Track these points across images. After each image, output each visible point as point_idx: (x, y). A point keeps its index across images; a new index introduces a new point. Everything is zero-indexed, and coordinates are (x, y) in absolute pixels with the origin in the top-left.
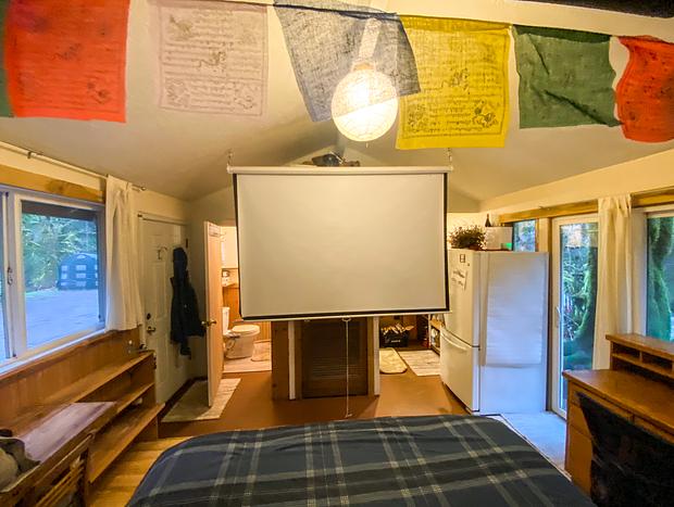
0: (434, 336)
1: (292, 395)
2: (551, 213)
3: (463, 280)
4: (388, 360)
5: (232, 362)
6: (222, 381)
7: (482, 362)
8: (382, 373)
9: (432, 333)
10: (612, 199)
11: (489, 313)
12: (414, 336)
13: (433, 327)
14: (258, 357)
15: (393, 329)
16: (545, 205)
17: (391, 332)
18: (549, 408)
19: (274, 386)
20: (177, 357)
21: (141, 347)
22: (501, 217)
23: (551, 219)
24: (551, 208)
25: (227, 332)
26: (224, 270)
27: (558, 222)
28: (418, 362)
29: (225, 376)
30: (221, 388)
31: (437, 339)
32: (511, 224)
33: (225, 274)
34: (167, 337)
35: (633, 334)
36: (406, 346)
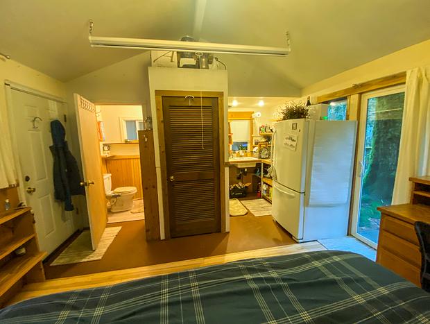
0: (265, 189)
1: (163, 237)
2: (361, 89)
3: (294, 144)
4: (235, 207)
5: (115, 215)
6: (106, 229)
7: (306, 204)
8: (231, 216)
9: (264, 187)
10: (420, 70)
11: (313, 168)
12: (251, 189)
13: (264, 183)
14: (137, 210)
15: (237, 185)
16: (358, 83)
17: (235, 188)
18: (349, 234)
19: (147, 231)
20: (63, 213)
21: (20, 205)
22: (318, 98)
23: (361, 94)
24: (362, 85)
25: (109, 193)
26: (105, 145)
27: (366, 97)
28: (255, 207)
29: (109, 225)
30: (105, 235)
31: (267, 191)
32: (327, 102)
33: (106, 148)
34: (51, 197)
35: (427, 176)
36: (245, 197)
